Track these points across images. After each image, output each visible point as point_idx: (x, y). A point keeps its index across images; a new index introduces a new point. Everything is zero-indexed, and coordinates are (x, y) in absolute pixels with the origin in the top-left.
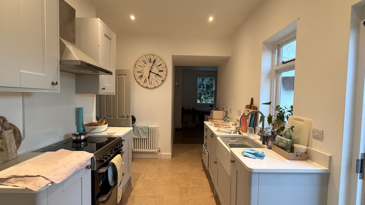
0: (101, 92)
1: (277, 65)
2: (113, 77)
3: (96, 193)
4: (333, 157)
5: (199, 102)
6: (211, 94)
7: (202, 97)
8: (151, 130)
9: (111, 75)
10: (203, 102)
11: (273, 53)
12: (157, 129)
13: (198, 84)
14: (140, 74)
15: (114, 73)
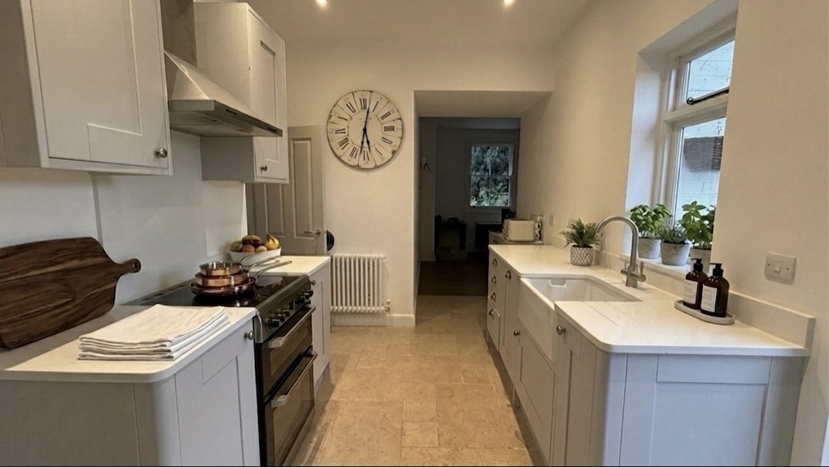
0: (259, 177)
1: (674, 109)
2: (283, 141)
3: (267, 388)
4: (818, 321)
5: (473, 203)
6: (503, 186)
7: (482, 193)
8: (369, 264)
9: (278, 138)
10: (485, 204)
11: (664, 80)
12: (383, 263)
13: (473, 162)
14: (341, 137)
15: (285, 134)
